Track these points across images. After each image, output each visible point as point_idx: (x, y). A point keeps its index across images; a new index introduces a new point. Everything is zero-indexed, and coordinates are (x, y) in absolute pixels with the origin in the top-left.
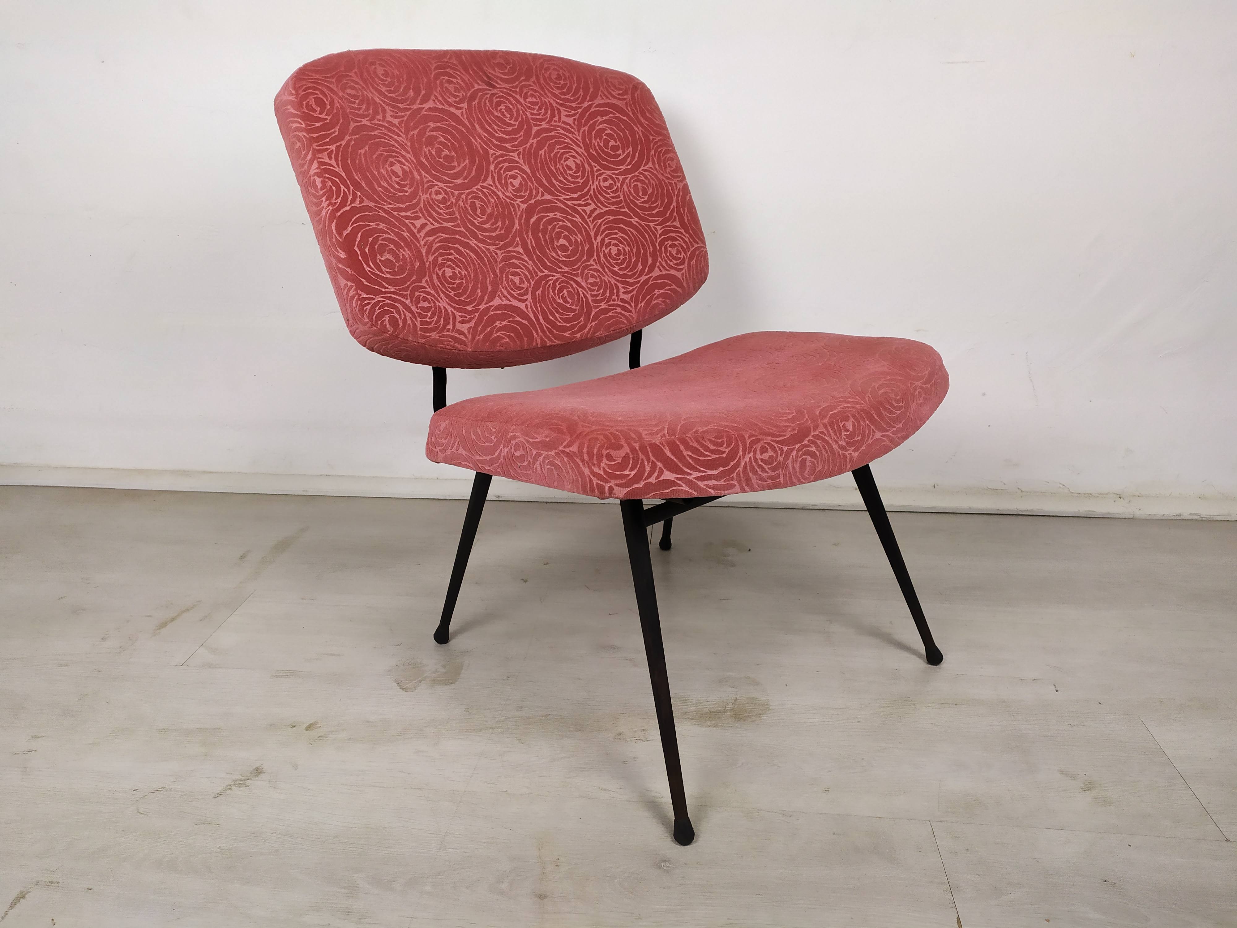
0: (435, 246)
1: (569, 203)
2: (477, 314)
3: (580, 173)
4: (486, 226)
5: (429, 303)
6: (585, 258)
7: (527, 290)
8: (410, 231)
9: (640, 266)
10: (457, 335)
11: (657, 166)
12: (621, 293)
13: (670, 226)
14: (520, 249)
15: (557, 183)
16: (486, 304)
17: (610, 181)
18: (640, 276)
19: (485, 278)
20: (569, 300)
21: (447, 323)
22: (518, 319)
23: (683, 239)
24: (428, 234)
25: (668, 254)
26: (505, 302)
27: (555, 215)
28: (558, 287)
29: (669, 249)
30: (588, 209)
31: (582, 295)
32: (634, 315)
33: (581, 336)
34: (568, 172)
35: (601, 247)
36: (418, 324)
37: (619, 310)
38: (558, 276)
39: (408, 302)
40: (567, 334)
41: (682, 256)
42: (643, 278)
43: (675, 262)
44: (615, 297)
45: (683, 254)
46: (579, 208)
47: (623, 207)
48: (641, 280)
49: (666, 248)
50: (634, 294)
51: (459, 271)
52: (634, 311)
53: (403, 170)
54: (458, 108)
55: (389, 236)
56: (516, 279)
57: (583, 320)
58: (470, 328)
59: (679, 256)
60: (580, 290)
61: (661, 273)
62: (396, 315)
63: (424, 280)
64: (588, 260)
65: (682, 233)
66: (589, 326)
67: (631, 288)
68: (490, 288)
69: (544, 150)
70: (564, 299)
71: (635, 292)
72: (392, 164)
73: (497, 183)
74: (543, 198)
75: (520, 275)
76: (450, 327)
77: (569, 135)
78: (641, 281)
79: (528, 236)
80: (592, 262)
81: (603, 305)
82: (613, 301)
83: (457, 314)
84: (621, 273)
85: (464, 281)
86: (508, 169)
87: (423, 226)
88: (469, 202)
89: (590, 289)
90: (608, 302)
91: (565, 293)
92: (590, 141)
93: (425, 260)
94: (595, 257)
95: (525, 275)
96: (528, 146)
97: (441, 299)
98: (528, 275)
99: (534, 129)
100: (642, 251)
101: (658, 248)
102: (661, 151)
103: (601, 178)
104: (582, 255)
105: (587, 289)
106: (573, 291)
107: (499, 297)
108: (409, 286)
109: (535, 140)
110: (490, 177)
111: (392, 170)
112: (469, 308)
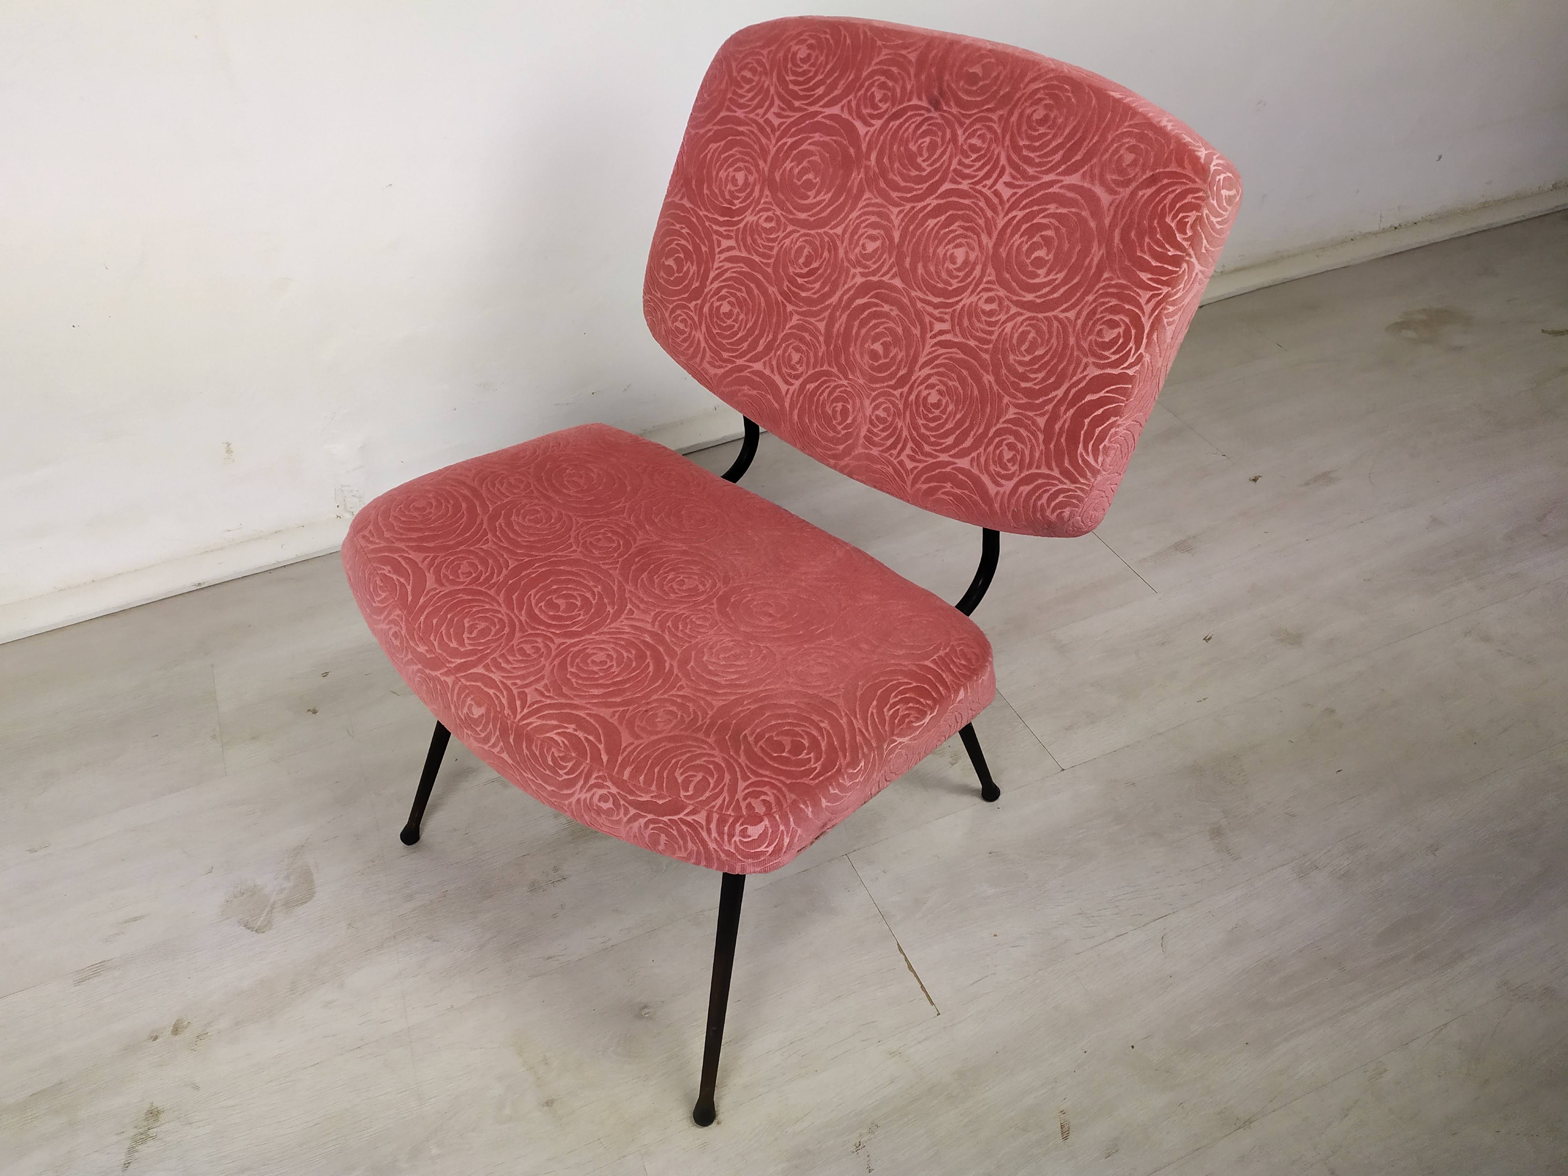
0: (727, 275)
1: (919, 305)
2: (730, 366)
3: (961, 274)
4: (800, 281)
5: (686, 327)
7: (801, 375)
8: (712, 249)
9: (950, 440)
11: (1080, 322)
12: (905, 453)
13: (1028, 418)
14: (822, 326)
15: (921, 269)
16: (746, 361)
17: (995, 306)
18: (943, 451)
19: (760, 336)
20: (838, 416)
21: (695, 355)
22: (771, 397)
23: (1032, 446)
24: (728, 260)
25: (997, 452)
26: (768, 372)
27: (891, 310)
28: (836, 394)
29: (1003, 446)
30: (938, 326)
31: (858, 421)
32: (908, 490)
34: (948, 264)
35: (921, 383)
38: (844, 381)
39: (667, 315)
41: (1013, 469)
42: (944, 457)
44: (895, 452)
45: (1016, 467)
46: (927, 319)
47: (986, 351)
48: (939, 457)
49: (1001, 442)
50: (918, 467)
51: (738, 312)
52: (909, 485)
53: (746, 179)
54: (866, 124)
55: (685, 243)
56: (796, 357)
57: (841, 450)
58: (716, 375)
59: (1009, 465)
60: (861, 415)
61: (969, 468)
63: (694, 303)
64: (894, 387)
65: (1037, 439)
67: (920, 457)
68: (760, 348)
69: (936, 221)
70: (834, 411)
71: (922, 465)
72: (739, 169)
73: (847, 236)
74: (892, 281)
76: (698, 361)
77: (989, 214)
78: (938, 459)
79: (840, 317)
80: (897, 393)
81: (875, 451)
82: (890, 455)
83: (708, 353)
84: (923, 431)
85: (737, 325)
86: (874, 225)
87: (730, 248)
88: (798, 244)
89: (871, 422)
90: (882, 451)
91: (840, 405)
92: (1012, 235)
93: (708, 283)
94: (906, 389)
95: (808, 358)
96: (920, 205)
97: (701, 329)
98: (812, 360)
99: (947, 186)
100: (967, 424)
101: (990, 435)
102: (1104, 303)
103: (986, 295)
104: (891, 377)
105: (868, 420)
106: (851, 410)
107: (765, 363)
108: (675, 301)
109: (935, 202)
110: (843, 225)
111: (734, 176)
112: (725, 355)
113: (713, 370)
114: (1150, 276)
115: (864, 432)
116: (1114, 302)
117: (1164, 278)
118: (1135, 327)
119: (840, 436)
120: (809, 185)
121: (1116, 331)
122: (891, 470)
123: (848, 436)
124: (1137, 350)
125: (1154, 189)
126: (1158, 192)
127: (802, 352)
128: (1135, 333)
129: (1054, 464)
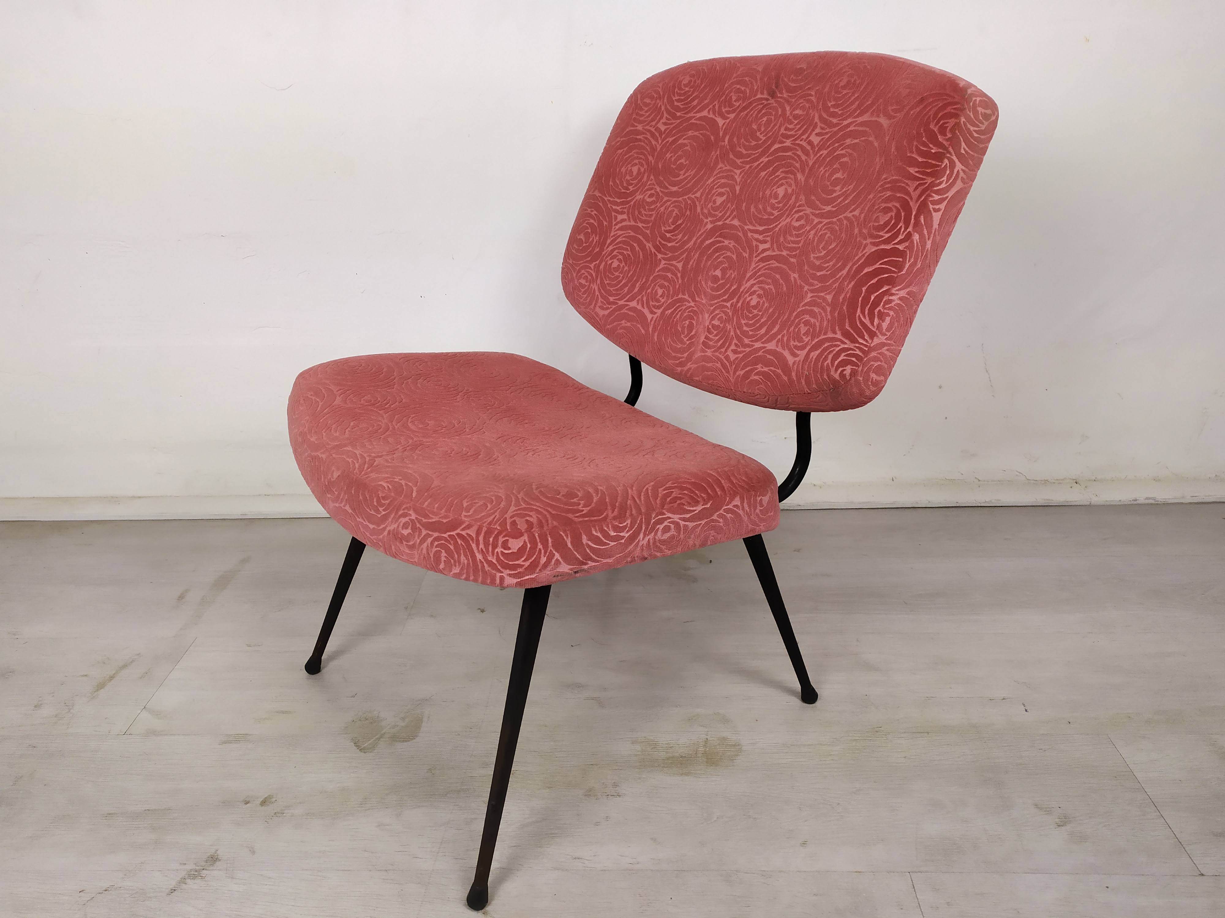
0: (619, 240)
1: (750, 234)
2: (614, 307)
3: (782, 205)
4: (668, 235)
5: (587, 282)
6: (726, 297)
7: (662, 305)
8: (610, 222)
9: (764, 330)
11: (863, 216)
12: (730, 349)
13: (821, 297)
14: (680, 266)
15: (753, 209)
16: (626, 301)
17: (803, 222)
18: (756, 341)
19: (637, 281)
20: (685, 330)
21: (591, 302)
22: (640, 326)
23: (822, 319)
24: (621, 229)
25: (796, 330)
26: (640, 307)
27: (730, 243)
28: (685, 314)
29: (801, 325)
30: (762, 247)
31: (699, 332)
32: (731, 378)
34: (772, 200)
35: (747, 292)
38: (691, 303)
39: (575, 275)
41: (807, 340)
43: (796, 343)
44: (723, 350)
45: (809, 338)
46: (754, 243)
47: (794, 256)
48: (754, 346)
49: (799, 322)
50: (740, 357)
51: (623, 266)
52: (731, 374)
53: (639, 169)
54: (724, 118)
56: (660, 292)
57: (685, 357)
58: (602, 317)
59: (804, 338)
60: (702, 326)
61: (775, 348)
63: (594, 263)
64: (727, 300)
65: (825, 312)
67: (741, 349)
68: (636, 290)
69: (766, 172)
70: (683, 328)
71: (741, 355)
72: (634, 165)
73: (704, 197)
74: (732, 222)
77: (804, 158)
79: (694, 256)
80: (729, 304)
81: (709, 353)
83: (600, 299)
84: (745, 328)
85: (622, 276)
86: (723, 186)
87: (623, 220)
88: (670, 209)
89: (709, 331)
90: (715, 351)
91: (687, 322)
92: (819, 167)
93: (605, 248)
94: (735, 300)
95: (669, 291)
96: (756, 164)
97: (597, 281)
98: (671, 292)
99: (776, 146)
100: (776, 316)
101: (792, 318)
102: (882, 197)
103: (797, 216)
104: (725, 293)
105: (706, 330)
106: (695, 324)
107: (638, 301)
108: (581, 264)
109: (767, 159)
110: (701, 190)
111: (631, 169)
112: (611, 299)
113: (602, 313)
114: (917, 170)
115: (702, 339)
116: (889, 193)
117: (929, 171)
118: (904, 210)
119: (685, 346)
120: (681, 167)
121: (889, 215)
122: (719, 365)
123: (691, 345)
124: (906, 229)
125: (922, 107)
126: (925, 107)
127: (665, 287)
128: (905, 215)
129: (837, 329)
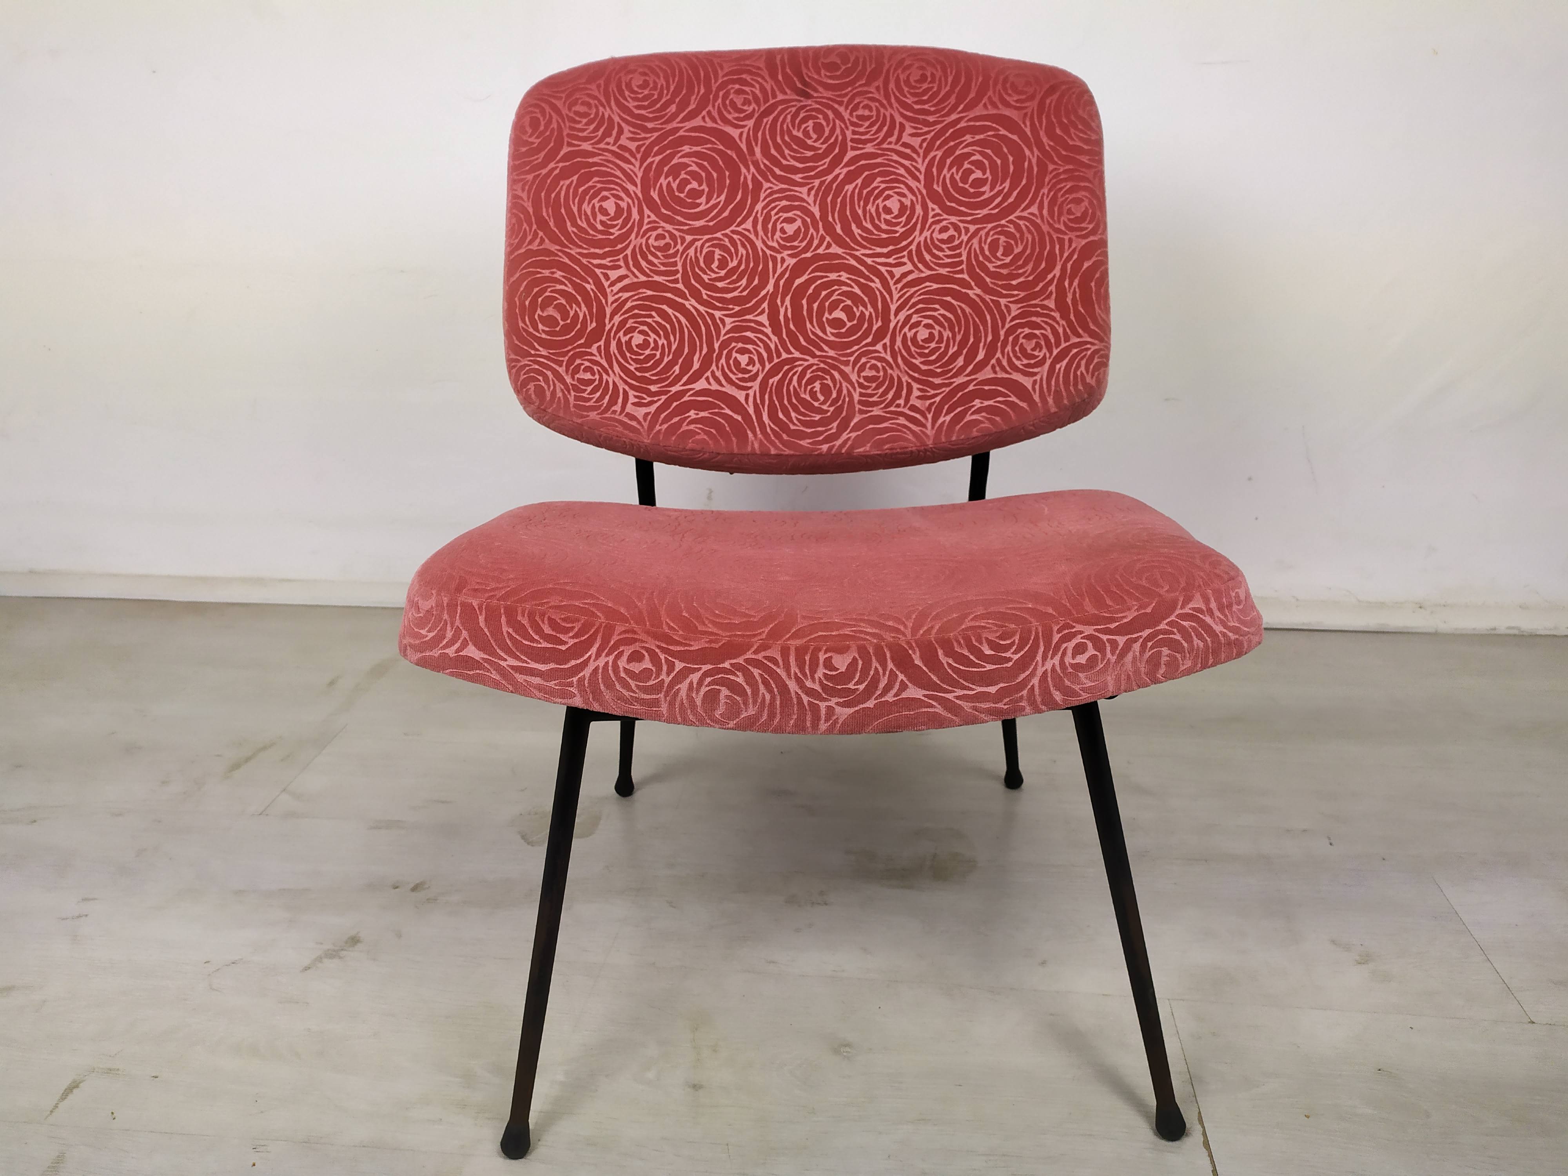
0: (629, 304)
1: (869, 261)
2: (664, 398)
3: (904, 219)
4: (720, 285)
5: (593, 374)
6: (869, 340)
7: (757, 374)
8: (598, 284)
9: (960, 361)
10: (626, 420)
11: (1045, 212)
12: (913, 397)
13: (1036, 306)
14: (764, 319)
15: (856, 231)
16: (683, 385)
17: (952, 232)
18: (955, 375)
19: (692, 353)
20: (819, 395)
21: (613, 402)
22: (727, 411)
23: (1052, 327)
24: (624, 289)
25: (1017, 348)
26: (715, 386)
27: (840, 276)
28: (808, 376)
29: (1021, 341)
30: (899, 271)
31: (845, 391)
32: (929, 431)
33: (830, 448)
34: (883, 216)
35: (903, 327)
36: (571, 399)
37: (902, 421)
38: (812, 361)
39: (561, 370)
40: (805, 443)
41: (1042, 354)
42: (960, 380)
43: (1025, 362)
44: (901, 402)
45: (1044, 350)
46: (883, 269)
47: (961, 272)
48: (954, 382)
49: (1016, 339)
50: (935, 402)
51: (655, 339)
52: (929, 425)
53: (617, 205)
54: (737, 127)
55: (562, 287)
56: (744, 359)
57: (835, 427)
58: (647, 414)
59: (1036, 353)
60: (844, 384)
61: (993, 376)
62: (543, 384)
63: (596, 345)
64: (873, 343)
65: (1054, 319)
66: (845, 436)
67: (933, 392)
68: (696, 366)
69: (853, 185)
70: (813, 394)
71: (938, 399)
72: (605, 198)
73: (759, 227)
74: (828, 251)
75: (751, 352)
76: (618, 408)
77: (907, 163)
78: (955, 385)
79: (783, 302)
80: (879, 347)
81: (876, 411)
82: (896, 407)
83: (632, 393)
84: (924, 367)
85: (658, 353)
86: (785, 209)
87: (621, 279)
88: (705, 251)
89: (861, 385)
90: (887, 406)
91: (817, 385)
92: (940, 171)
93: (607, 321)
94: (887, 340)
95: (760, 355)
96: (830, 178)
97: (613, 371)
98: (765, 355)
99: (850, 154)
100: (972, 340)
101: (1002, 338)
102: (1061, 189)
103: (938, 227)
104: (865, 335)
105: (856, 385)
106: (831, 385)
107: (707, 379)
108: (569, 351)
109: (845, 170)
110: (751, 219)
111: (601, 206)
112: (653, 388)
113: (640, 412)
114: (1088, 157)
115: (856, 399)
116: (1069, 185)
118: (1095, 199)
119: (829, 414)
120: (695, 194)
123: (839, 410)
127: (748, 351)
129: (1081, 331)
